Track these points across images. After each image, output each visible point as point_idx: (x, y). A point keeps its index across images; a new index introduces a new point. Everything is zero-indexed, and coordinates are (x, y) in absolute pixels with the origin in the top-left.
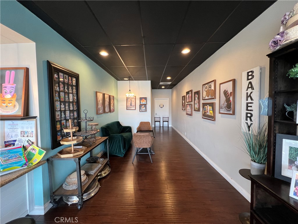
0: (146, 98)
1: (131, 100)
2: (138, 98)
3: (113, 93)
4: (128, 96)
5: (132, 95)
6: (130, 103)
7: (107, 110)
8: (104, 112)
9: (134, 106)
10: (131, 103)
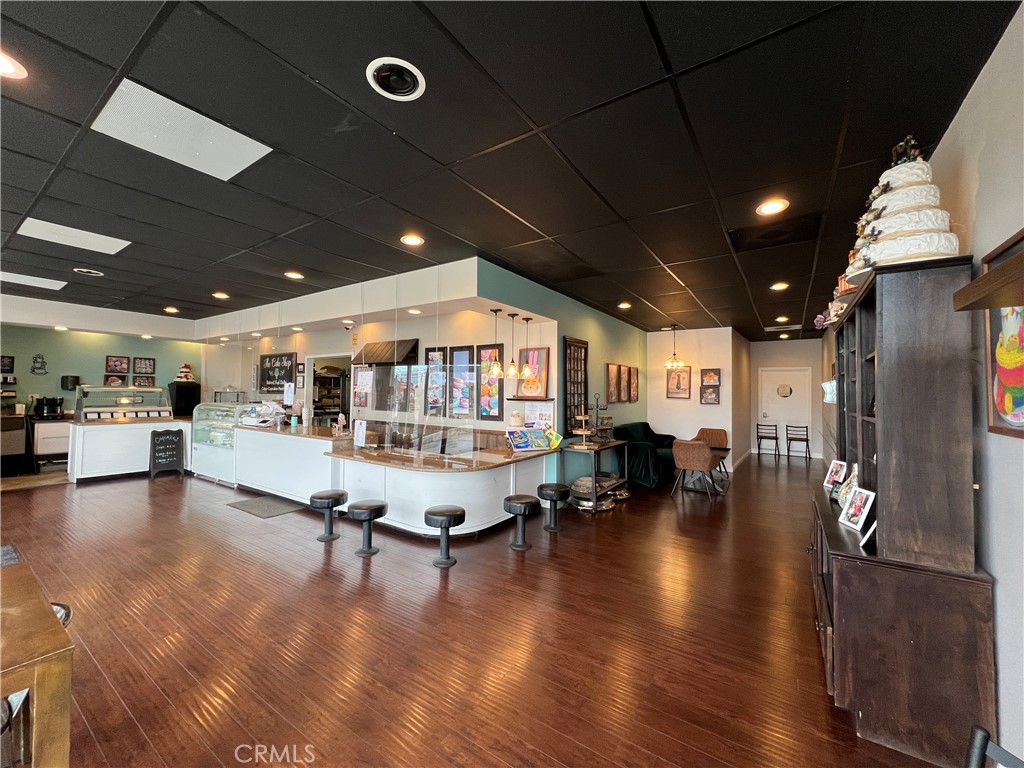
0: (717, 372)
1: (679, 376)
2: (696, 369)
3: (636, 362)
4: (669, 367)
5: (680, 365)
6: (675, 381)
7: (624, 396)
8: (619, 400)
9: (685, 390)
10: (678, 383)
